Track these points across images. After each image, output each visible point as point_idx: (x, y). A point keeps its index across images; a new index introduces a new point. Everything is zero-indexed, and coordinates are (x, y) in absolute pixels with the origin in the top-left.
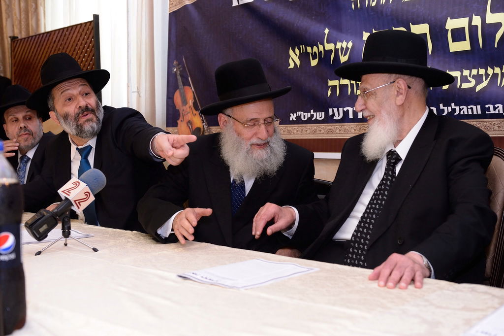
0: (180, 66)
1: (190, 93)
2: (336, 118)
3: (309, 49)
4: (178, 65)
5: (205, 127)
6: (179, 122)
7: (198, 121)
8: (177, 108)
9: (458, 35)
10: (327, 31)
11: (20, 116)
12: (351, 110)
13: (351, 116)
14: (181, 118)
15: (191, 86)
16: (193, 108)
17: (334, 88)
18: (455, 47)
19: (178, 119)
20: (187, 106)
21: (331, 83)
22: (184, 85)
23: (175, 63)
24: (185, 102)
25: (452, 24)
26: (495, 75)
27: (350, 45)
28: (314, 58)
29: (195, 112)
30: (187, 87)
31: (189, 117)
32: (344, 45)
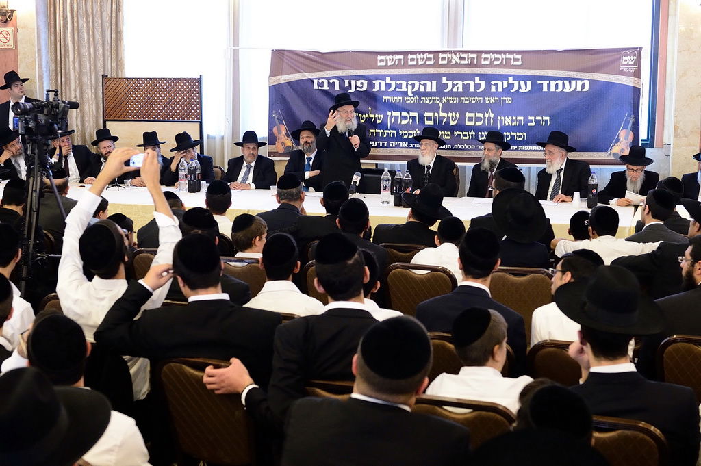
0: (277, 113)
1: (284, 129)
2: (373, 145)
3: (360, 115)
7: (289, 142)
8: (275, 135)
9: (429, 119)
10: (370, 109)
11: (251, 147)
12: (381, 143)
13: (381, 145)
14: (277, 141)
15: (284, 124)
17: (373, 133)
18: (427, 123)
20: (281, 135)
21: (371, 131)
22: (280, 123)
23: (274, 112)
24: (280, 132)
25: (427, 114)
26: (442, 134)
27: (382, 116)
28: (363, 119)
29: (286, 137)
30: (281, 125)
31: (283, 140)
32: (379, 116)
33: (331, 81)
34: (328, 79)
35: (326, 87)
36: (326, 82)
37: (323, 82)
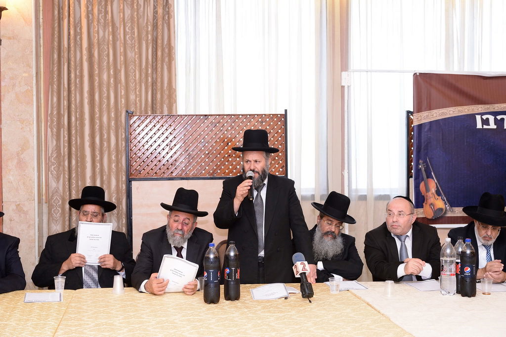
0: (424, 164)
1: (433, 184)
4: (423, 163)
5: (448, 208)
6: (424, 204)
7: (440, 203)
8: (423, 194)
14: (425, 202)
15: (433, 178)
16: (435, 195)
19: (424, 202)
20: (430, 193)
22: (428, 178)
23: (421, 161)
24: (427, 190)
29: (437, 197)
30: (430, 180)
31: (432, 201)
33: (499, 117)
34: (495, 114)
35: (492, 126)
36: (491, 118)
37: (488, 119)
